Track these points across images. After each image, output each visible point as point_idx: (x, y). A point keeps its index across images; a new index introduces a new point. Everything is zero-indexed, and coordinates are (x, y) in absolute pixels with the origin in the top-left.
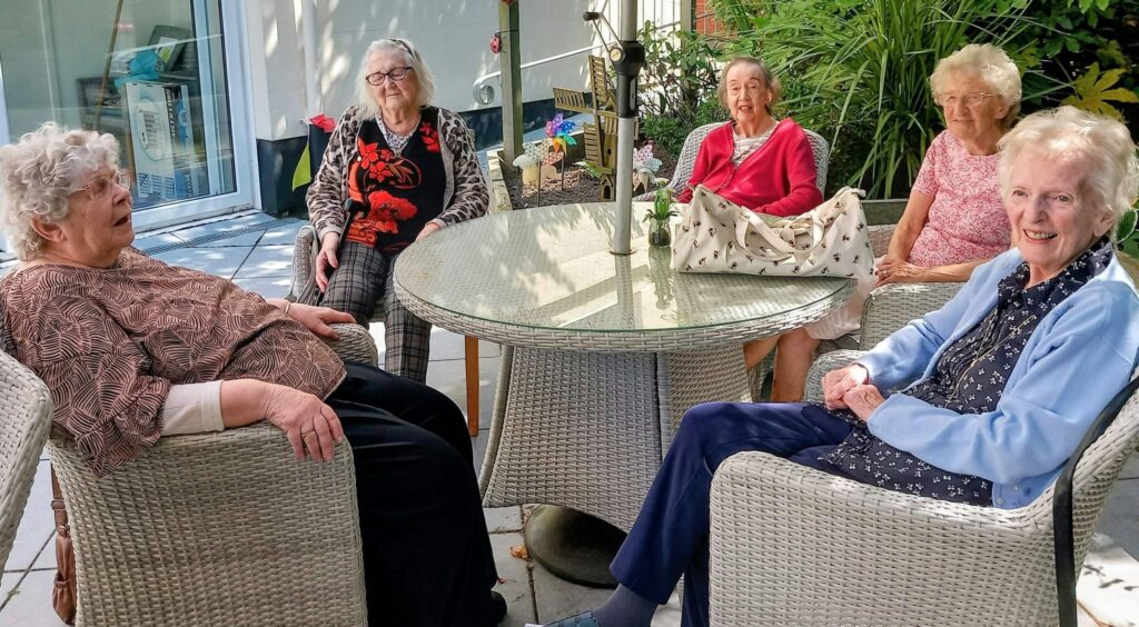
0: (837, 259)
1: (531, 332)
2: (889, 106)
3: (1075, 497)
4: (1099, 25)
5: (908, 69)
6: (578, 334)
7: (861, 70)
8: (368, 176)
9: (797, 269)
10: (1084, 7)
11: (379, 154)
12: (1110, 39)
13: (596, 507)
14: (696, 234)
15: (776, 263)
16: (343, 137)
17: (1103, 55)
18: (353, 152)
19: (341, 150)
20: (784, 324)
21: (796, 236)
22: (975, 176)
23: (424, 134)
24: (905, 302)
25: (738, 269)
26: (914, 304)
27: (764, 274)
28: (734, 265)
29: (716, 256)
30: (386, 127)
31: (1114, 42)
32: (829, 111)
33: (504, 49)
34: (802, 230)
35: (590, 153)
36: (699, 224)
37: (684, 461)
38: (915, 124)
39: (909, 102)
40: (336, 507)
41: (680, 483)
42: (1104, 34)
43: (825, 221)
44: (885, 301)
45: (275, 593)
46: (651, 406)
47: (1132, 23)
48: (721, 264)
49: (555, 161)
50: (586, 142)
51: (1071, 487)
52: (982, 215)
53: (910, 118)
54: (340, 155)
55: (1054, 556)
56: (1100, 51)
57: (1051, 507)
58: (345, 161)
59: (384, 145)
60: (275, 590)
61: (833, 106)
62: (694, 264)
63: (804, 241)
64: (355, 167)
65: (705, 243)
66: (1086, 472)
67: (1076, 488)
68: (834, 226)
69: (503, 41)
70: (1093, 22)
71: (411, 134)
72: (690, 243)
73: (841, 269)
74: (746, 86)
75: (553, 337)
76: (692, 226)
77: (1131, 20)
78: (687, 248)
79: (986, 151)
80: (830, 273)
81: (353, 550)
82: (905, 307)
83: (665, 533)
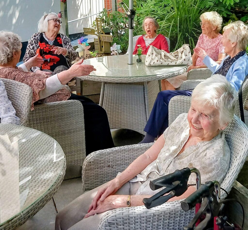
0: (185, 60)
1: (120, 78)
2: (180, 31)
3: (242, 92)
4: (231, 9)
5: (184, 21)
6: (132, 78)
7: (173, 22)
8: (44, 51)
9: (176, 63)
10: (228, 4)
11: (46, 45)
12: (233, 13)
13: (129, 127)
14: (152, 56)
15: (171, 62)
16: (34, 42)
17: (231, 17)
18: (37, 46)
19: (34, 45)
20: (176, 74)
21: (175, 56)
22: (210, 44)
23: (58, 40)
24: (197, 73)
25: (163, 64)
26: (199, 73)
27: (168, 65)
28: (162, 63)
29: (157, 61)
30: (47, 38)
31: (234, 14)
32: (165, 33)
33: (62, 17)
34: (176, 54)
35: (96, 47)
36: (153, 54)
37: (159, 103)
38: (188, 35)
39: (185, 31)
40: (80, 121)
41: (159, 108)
42: (232, 12)
43: (181, 52)
44: (192, 73)
45: (64, 144)
46: (143, 99)
47: (237, 9)
48: (159, 63)
49: (88, 48)
50: (95, 44)
51: (241, 91)
52: (211, 53)
53: (186, 34)
54: (34, 47)
55: (239, 105)
56: (231, 16)
57: (238, 95)
58: (35, 48)
59: (47, 43)
60: (64, 143)
61: (166, 31)
62: (152, 64)
63: (177, 57)
64: (38, 50)
65: (154, 58)
66: (244, 87)
67: (242, 90)
68: (183, 52)
69: (62, 14)
70: (230, 8)
71: (54, 40)
72: (151, 59)
73: (185, 63)
74: (149, 25)
75: (126, 79)
76: (151, 54)
77: (237, 8)
78: (150, 60)
79: (211, 37)
80: (183, 64)
81: (84, 131)
82: (197, 74)
83: (156, 120)
